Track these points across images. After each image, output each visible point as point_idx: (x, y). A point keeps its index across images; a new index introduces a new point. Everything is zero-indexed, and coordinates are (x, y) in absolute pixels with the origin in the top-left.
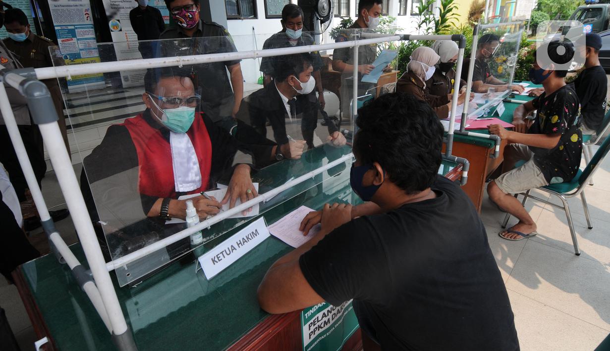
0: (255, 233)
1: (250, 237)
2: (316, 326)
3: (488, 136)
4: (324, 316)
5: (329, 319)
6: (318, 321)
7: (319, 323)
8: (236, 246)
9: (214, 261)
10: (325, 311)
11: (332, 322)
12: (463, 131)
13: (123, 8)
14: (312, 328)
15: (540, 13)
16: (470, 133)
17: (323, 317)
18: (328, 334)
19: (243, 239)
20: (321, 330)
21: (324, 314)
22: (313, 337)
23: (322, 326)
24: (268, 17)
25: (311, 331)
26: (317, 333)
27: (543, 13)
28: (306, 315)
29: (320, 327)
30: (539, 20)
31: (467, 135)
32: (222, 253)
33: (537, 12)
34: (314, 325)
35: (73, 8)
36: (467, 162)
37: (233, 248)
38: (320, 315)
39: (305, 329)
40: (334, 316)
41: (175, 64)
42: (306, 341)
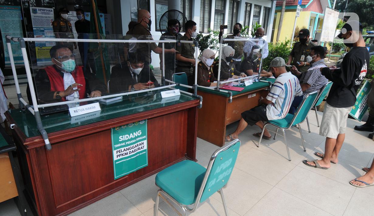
0: (95, 107)
1: (91, 108)
3: (227, 92)
4: (125, 150)
5: (127, 153)
6: (122, 152)
7: (122, 153)
8: (85, 109)
9: (75, 111)
10: (125, 148)
11: (129, 155)
12: (218, 89)
13: (73, 20)
14: (118, 154)
16: (221, 90)
17: (124, 151)
18: (127, 160)
19: (88, 108)
20: (123, 157)
21: (125, 149)
22: (119, 158)
23: (124, 154)
24: (157, 30)
25: (117, 154)
26: (121, 157)
28: (115, 146)
29: (122, 155)
31: (219, 91)
32: (79, 110)
34: (119, 153)
35: (44, 18)
36: (202, 97)
37: (83, 110)
38: (123, 149)
39: (115, 152)
40: (130, 152)
41: (66, 41)
42: (115, 158)
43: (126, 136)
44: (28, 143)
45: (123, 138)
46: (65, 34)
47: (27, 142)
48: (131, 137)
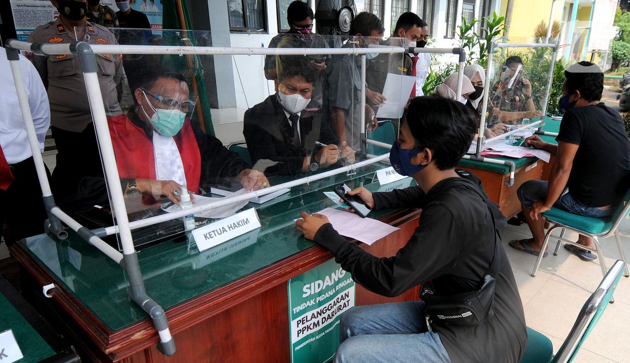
0: (247, 222)
1: (240, 223)
2: (305, 325)
3: (502, 162)
4: (313, 316)
5: (318, 321)
6: (307, 321)
7: (308, 323)
8: (227, 228)
9: (206, 237)
10: (315, 311)
11: (321, 326)
12: (479, 157)
14: (301, 326)
15: (621, 43)
16: (486, 159)
17: (312, 318)
18: (317, 337)
19: (234, 224)
20: (310, 332)
21: (313, 314)
22: (301, 336)
23: (312, 327)
25: (299, 329)
26: (306, 333)
27: (625, 43)
28: (294, 309)
29: (308, 328)
30: (620, 52)
31: (482, 161)
32: (214, 231)
33: (618, 42)
34: (303, 324)
37: (224, 230)
38: (309, 314)
39: (293, 324)
40: (324, 319)
41: (176, 53)
42: (294, 338)
43: (317, 283)
44: (116, 347)
45: (310, 288)
46: (174, 33)
47: (114, 344)
48: (326, 284)
